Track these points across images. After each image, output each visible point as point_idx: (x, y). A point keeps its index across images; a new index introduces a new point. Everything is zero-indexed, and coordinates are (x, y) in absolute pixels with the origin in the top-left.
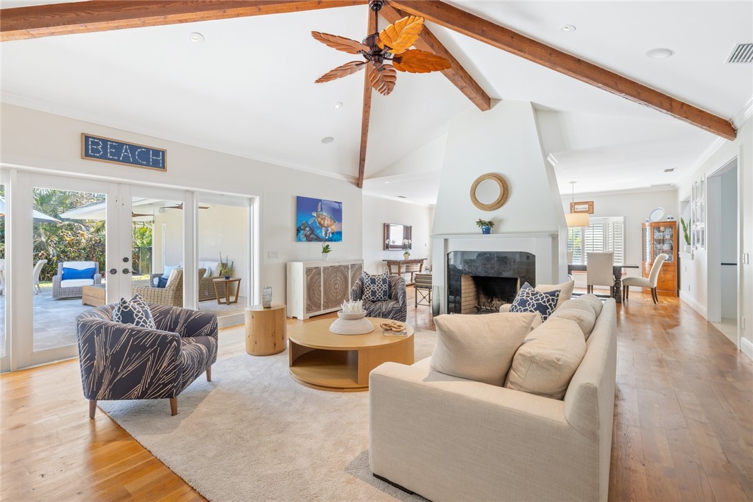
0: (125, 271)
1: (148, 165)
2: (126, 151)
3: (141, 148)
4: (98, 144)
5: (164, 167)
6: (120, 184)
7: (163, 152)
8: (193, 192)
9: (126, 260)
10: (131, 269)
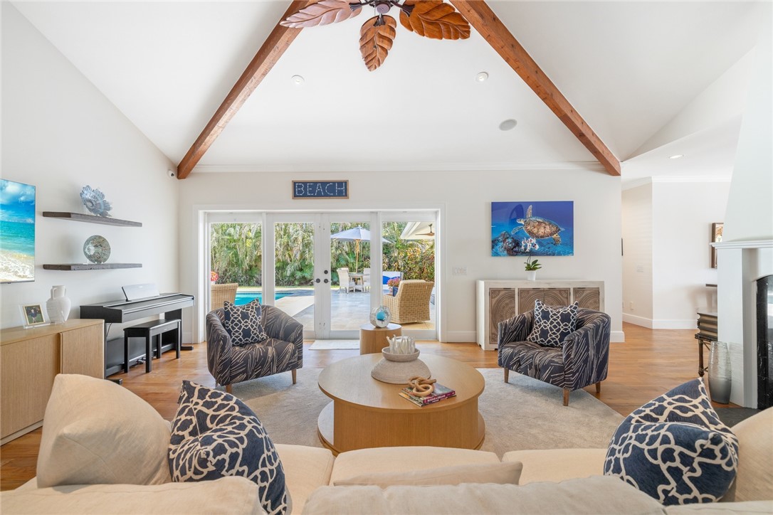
0: (326, 281)
1: (334, 196)
2: (319, 188)
3: (329, 183)
4: (301, 186)
5: (346, 195)
6: (322, 213)
7: (346, 183)
8: (377, 213)
9: (326, 272)
10: (330, 280)
